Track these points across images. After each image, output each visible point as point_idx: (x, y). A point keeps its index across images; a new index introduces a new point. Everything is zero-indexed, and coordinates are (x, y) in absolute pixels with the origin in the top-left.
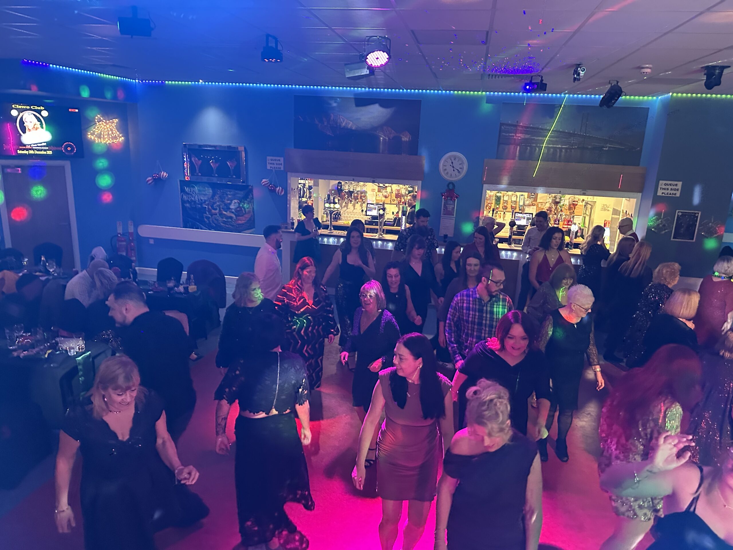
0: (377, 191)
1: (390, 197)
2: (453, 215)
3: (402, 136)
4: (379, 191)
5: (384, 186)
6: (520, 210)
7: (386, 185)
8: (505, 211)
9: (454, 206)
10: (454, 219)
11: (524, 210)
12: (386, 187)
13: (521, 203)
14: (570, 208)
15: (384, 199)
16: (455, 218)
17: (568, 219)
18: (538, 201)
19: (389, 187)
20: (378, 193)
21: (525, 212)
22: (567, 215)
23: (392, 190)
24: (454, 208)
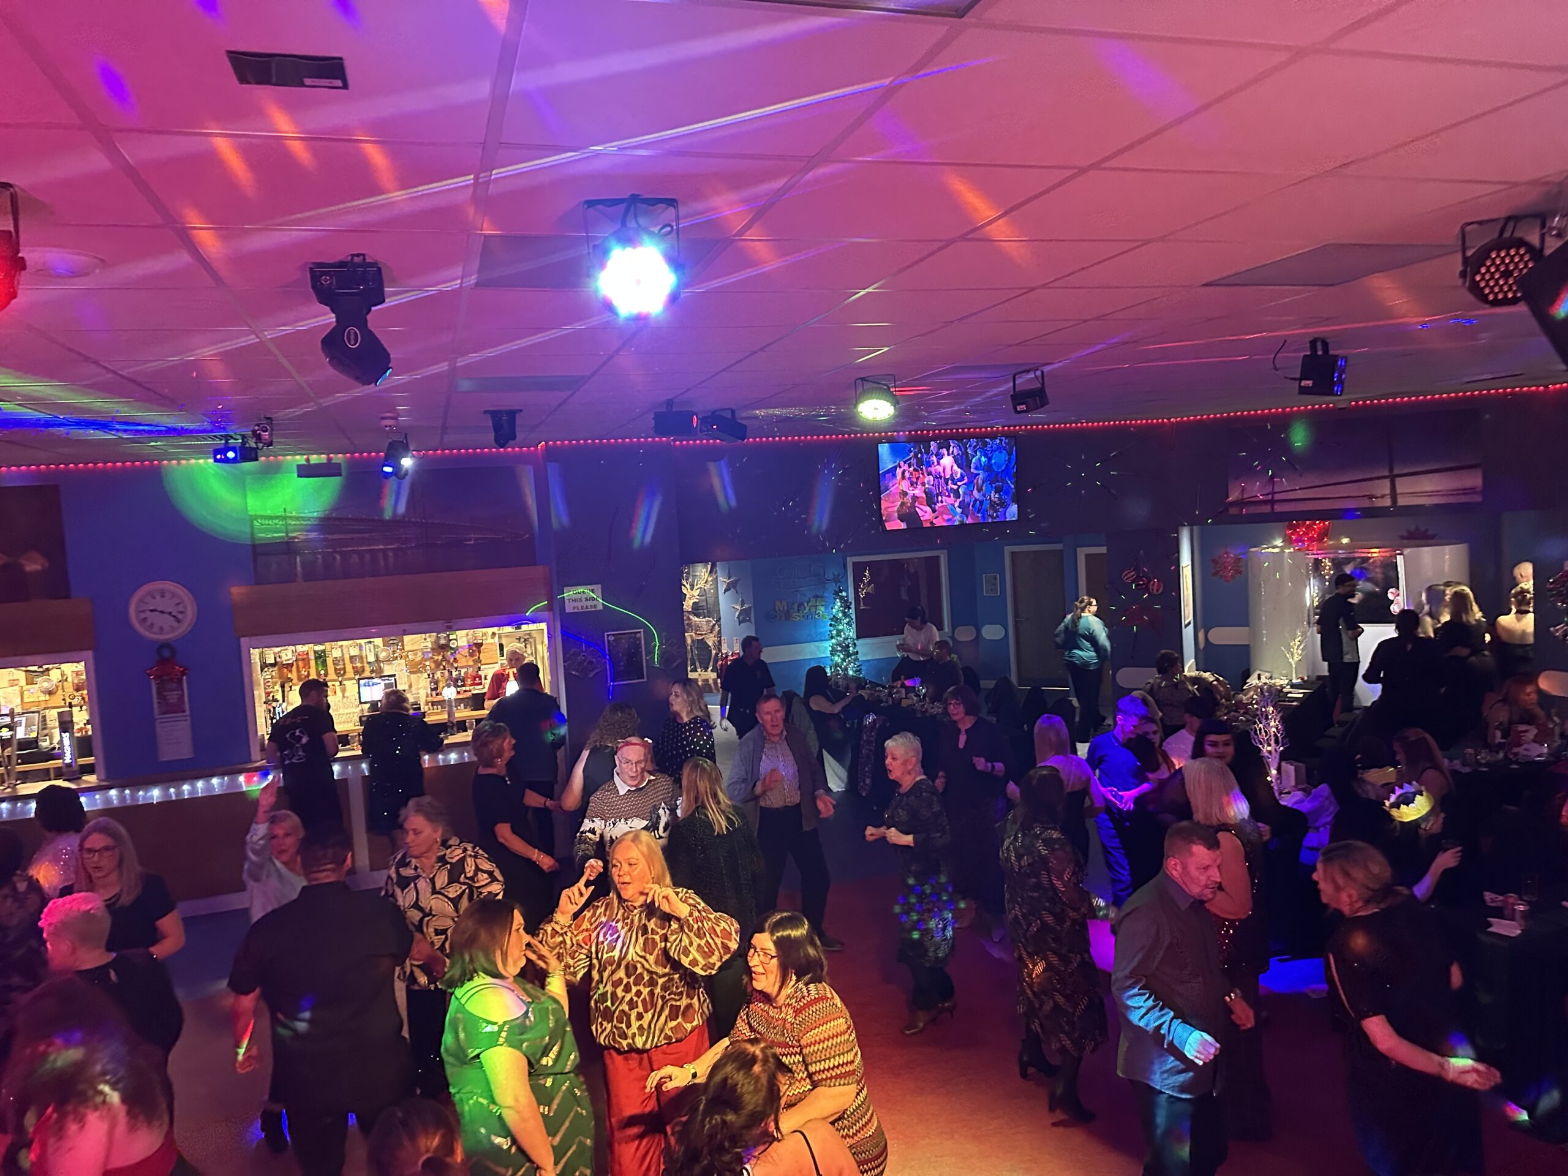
0: (23, 682)
1: (60, 691)
2: (184, 711)
3: (23, 561)
4: (30, 682)
5: (41, 670)
6: (372, 671)
7: (45, 667)
8: (340, 679)
9: (182, 690)
10: (188, 718)
11: (381, 670)
12: (48, 670)
13: (371, 658)
14: (471, 655)
15: (43, 698)
16: (191, 715)
17: (474, 674)
18: (406, 648)
19: (55, 670)
20: (26, 687)
21: (385, 674)
22: (470, 666)
23: (62, 675)
24: (182, 696)
